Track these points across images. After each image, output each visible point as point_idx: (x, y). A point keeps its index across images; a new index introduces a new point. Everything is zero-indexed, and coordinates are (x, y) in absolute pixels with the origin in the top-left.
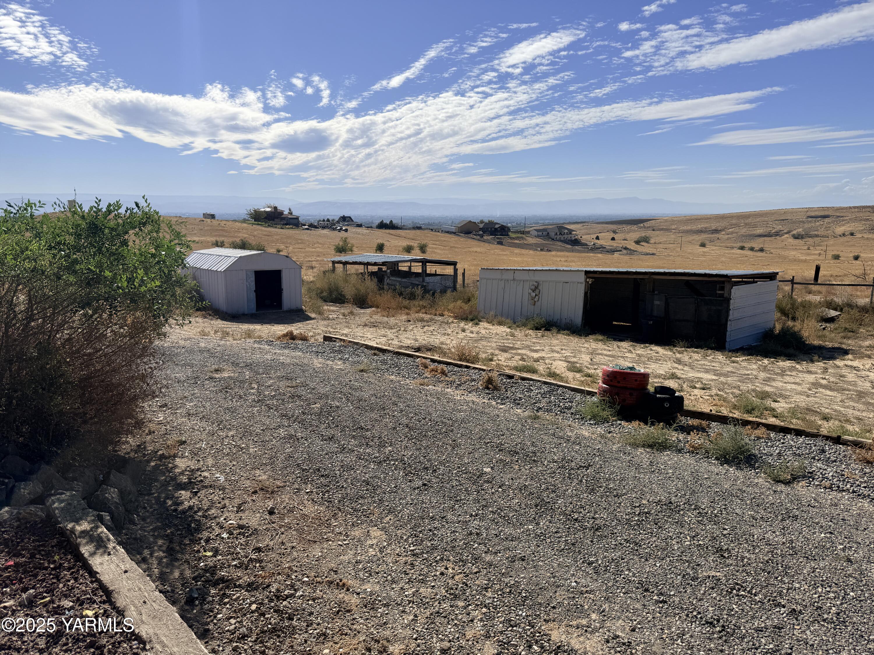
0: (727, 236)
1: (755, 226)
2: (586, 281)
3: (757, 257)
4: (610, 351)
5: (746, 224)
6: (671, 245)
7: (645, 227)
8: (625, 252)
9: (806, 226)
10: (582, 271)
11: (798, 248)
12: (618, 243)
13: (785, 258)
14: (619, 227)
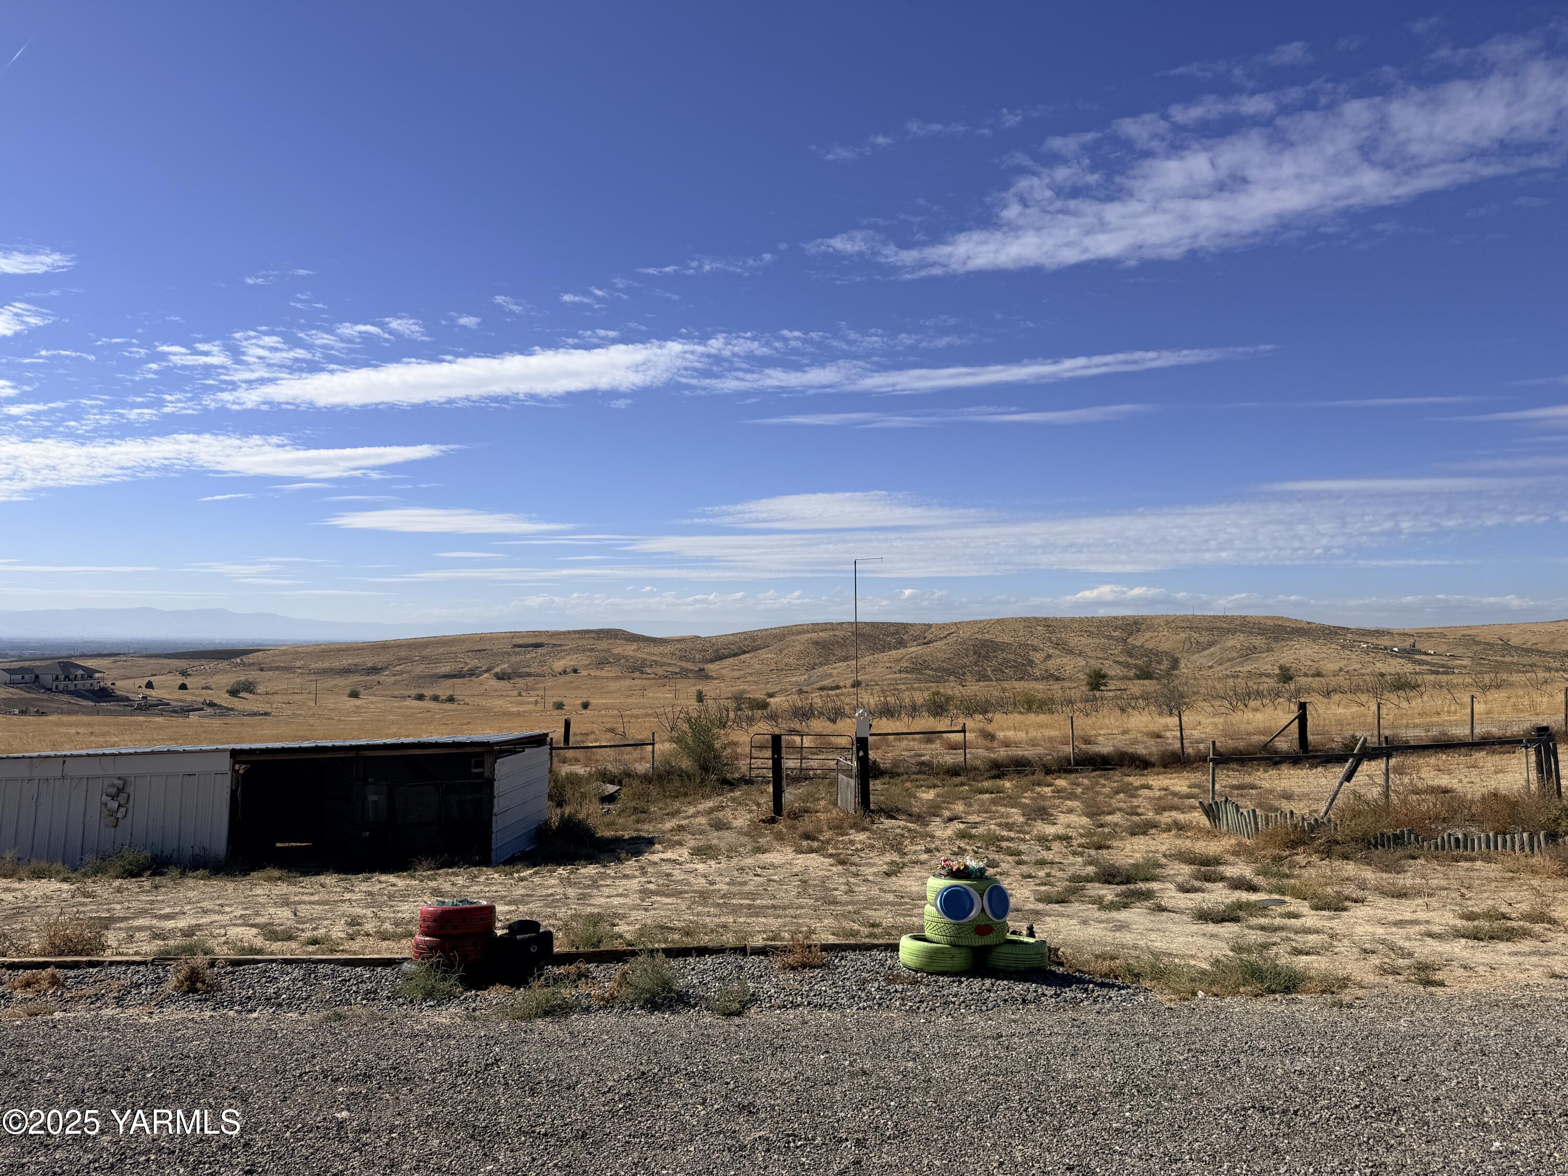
0: (393, 678)
1: (437, 661)
2: (233, 770)
3: (446, 711)
4: (312, 894)
5: (423, 658)
6: (297, 697)
7: (244, 664)
8: (209, 710)
9: (513, 659)
10: (224, 750)
11: (504, 693)
12: (193, 695)
13: (487, 711)
14: (192, 664)
